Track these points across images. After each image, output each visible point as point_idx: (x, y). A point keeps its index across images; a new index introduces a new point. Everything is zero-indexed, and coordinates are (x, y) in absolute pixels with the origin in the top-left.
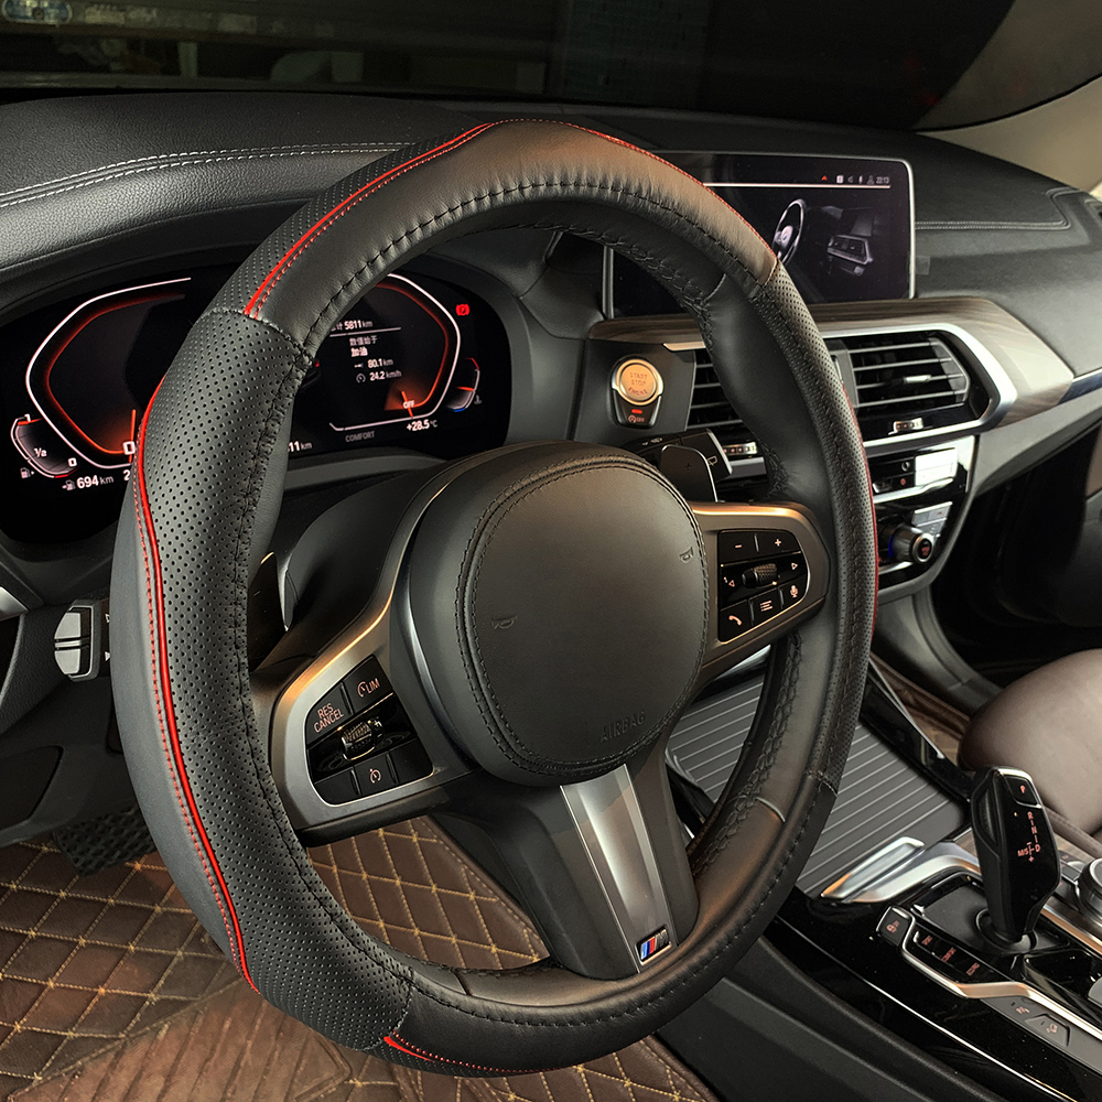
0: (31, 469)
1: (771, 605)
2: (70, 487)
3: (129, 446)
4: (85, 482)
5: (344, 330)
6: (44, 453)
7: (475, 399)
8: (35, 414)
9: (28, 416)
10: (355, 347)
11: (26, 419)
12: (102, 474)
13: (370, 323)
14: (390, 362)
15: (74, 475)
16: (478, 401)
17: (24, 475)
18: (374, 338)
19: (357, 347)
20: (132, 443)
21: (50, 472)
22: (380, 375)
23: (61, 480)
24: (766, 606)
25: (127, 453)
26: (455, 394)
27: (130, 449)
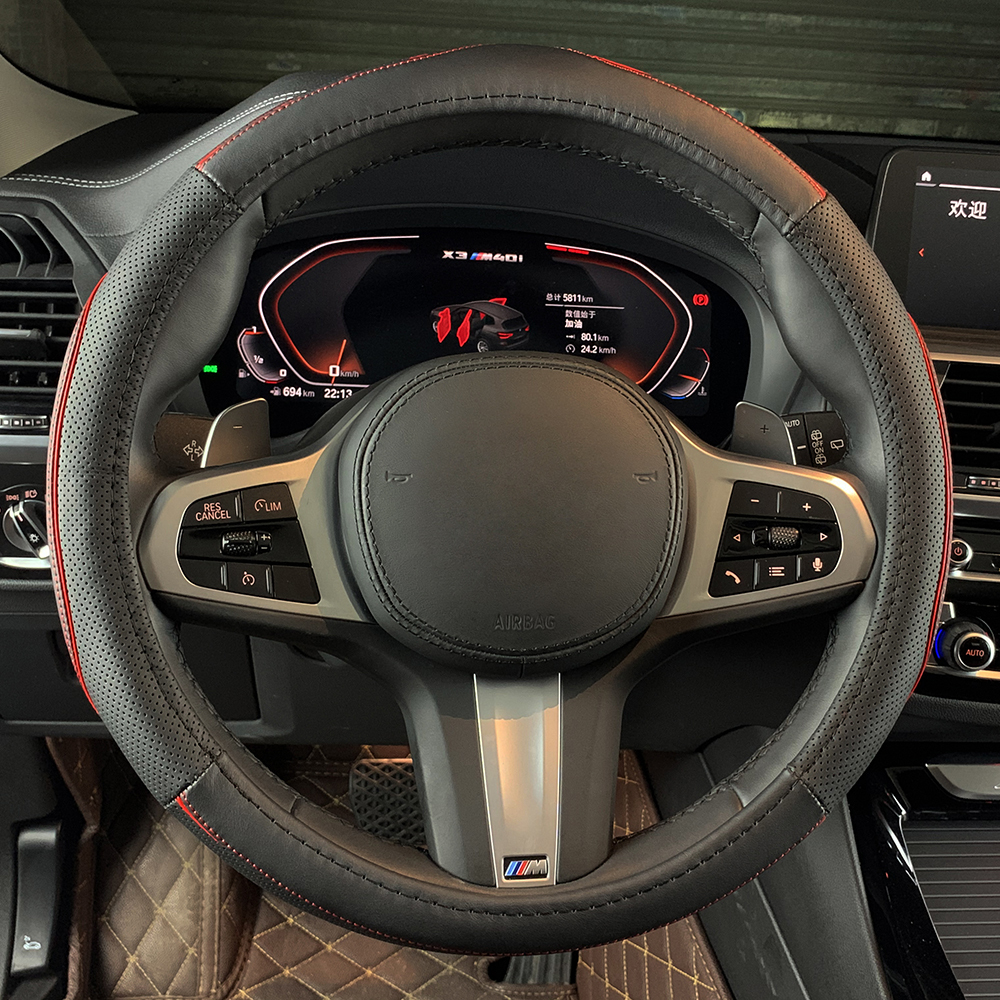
0: (249, 372)
1: (783, 571)
2: (276, 393)
3: (334, 370)
4: (290, 392)
5: (561, 301)
6: (261, 361)
7: (699, 389)
8: (261, 327)
9: (255, 328)
10: (570, 319)
11: (252, 330)
12: (306, 387)
13: (591, 299)
14: (606, 338)
15: (282, 384)
16: (703, 393)
17: (241, 375)
18: (592, 313)
19: (573, 319)
20: (338, 368)
21: (263, 377)
22: (592, 349)
23: (271, 386)
24: (777, 571)
25: (331, 374)
26: (675, 380)
27: (334, 372)
